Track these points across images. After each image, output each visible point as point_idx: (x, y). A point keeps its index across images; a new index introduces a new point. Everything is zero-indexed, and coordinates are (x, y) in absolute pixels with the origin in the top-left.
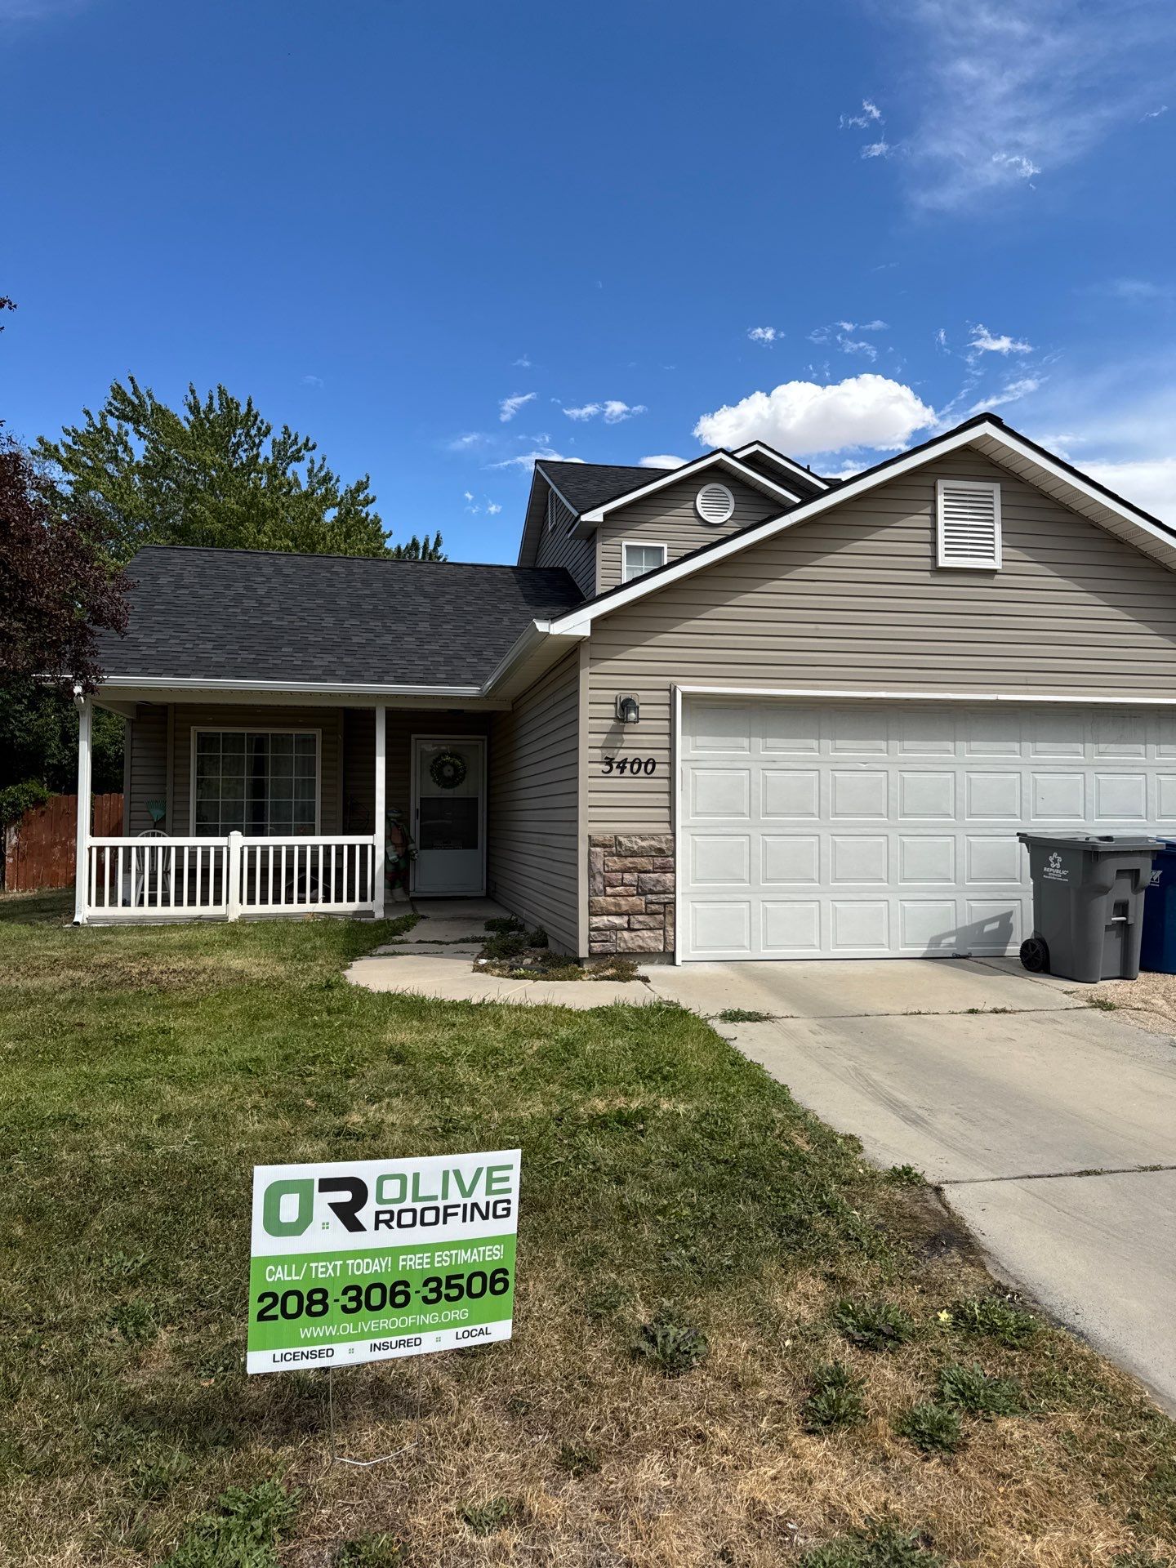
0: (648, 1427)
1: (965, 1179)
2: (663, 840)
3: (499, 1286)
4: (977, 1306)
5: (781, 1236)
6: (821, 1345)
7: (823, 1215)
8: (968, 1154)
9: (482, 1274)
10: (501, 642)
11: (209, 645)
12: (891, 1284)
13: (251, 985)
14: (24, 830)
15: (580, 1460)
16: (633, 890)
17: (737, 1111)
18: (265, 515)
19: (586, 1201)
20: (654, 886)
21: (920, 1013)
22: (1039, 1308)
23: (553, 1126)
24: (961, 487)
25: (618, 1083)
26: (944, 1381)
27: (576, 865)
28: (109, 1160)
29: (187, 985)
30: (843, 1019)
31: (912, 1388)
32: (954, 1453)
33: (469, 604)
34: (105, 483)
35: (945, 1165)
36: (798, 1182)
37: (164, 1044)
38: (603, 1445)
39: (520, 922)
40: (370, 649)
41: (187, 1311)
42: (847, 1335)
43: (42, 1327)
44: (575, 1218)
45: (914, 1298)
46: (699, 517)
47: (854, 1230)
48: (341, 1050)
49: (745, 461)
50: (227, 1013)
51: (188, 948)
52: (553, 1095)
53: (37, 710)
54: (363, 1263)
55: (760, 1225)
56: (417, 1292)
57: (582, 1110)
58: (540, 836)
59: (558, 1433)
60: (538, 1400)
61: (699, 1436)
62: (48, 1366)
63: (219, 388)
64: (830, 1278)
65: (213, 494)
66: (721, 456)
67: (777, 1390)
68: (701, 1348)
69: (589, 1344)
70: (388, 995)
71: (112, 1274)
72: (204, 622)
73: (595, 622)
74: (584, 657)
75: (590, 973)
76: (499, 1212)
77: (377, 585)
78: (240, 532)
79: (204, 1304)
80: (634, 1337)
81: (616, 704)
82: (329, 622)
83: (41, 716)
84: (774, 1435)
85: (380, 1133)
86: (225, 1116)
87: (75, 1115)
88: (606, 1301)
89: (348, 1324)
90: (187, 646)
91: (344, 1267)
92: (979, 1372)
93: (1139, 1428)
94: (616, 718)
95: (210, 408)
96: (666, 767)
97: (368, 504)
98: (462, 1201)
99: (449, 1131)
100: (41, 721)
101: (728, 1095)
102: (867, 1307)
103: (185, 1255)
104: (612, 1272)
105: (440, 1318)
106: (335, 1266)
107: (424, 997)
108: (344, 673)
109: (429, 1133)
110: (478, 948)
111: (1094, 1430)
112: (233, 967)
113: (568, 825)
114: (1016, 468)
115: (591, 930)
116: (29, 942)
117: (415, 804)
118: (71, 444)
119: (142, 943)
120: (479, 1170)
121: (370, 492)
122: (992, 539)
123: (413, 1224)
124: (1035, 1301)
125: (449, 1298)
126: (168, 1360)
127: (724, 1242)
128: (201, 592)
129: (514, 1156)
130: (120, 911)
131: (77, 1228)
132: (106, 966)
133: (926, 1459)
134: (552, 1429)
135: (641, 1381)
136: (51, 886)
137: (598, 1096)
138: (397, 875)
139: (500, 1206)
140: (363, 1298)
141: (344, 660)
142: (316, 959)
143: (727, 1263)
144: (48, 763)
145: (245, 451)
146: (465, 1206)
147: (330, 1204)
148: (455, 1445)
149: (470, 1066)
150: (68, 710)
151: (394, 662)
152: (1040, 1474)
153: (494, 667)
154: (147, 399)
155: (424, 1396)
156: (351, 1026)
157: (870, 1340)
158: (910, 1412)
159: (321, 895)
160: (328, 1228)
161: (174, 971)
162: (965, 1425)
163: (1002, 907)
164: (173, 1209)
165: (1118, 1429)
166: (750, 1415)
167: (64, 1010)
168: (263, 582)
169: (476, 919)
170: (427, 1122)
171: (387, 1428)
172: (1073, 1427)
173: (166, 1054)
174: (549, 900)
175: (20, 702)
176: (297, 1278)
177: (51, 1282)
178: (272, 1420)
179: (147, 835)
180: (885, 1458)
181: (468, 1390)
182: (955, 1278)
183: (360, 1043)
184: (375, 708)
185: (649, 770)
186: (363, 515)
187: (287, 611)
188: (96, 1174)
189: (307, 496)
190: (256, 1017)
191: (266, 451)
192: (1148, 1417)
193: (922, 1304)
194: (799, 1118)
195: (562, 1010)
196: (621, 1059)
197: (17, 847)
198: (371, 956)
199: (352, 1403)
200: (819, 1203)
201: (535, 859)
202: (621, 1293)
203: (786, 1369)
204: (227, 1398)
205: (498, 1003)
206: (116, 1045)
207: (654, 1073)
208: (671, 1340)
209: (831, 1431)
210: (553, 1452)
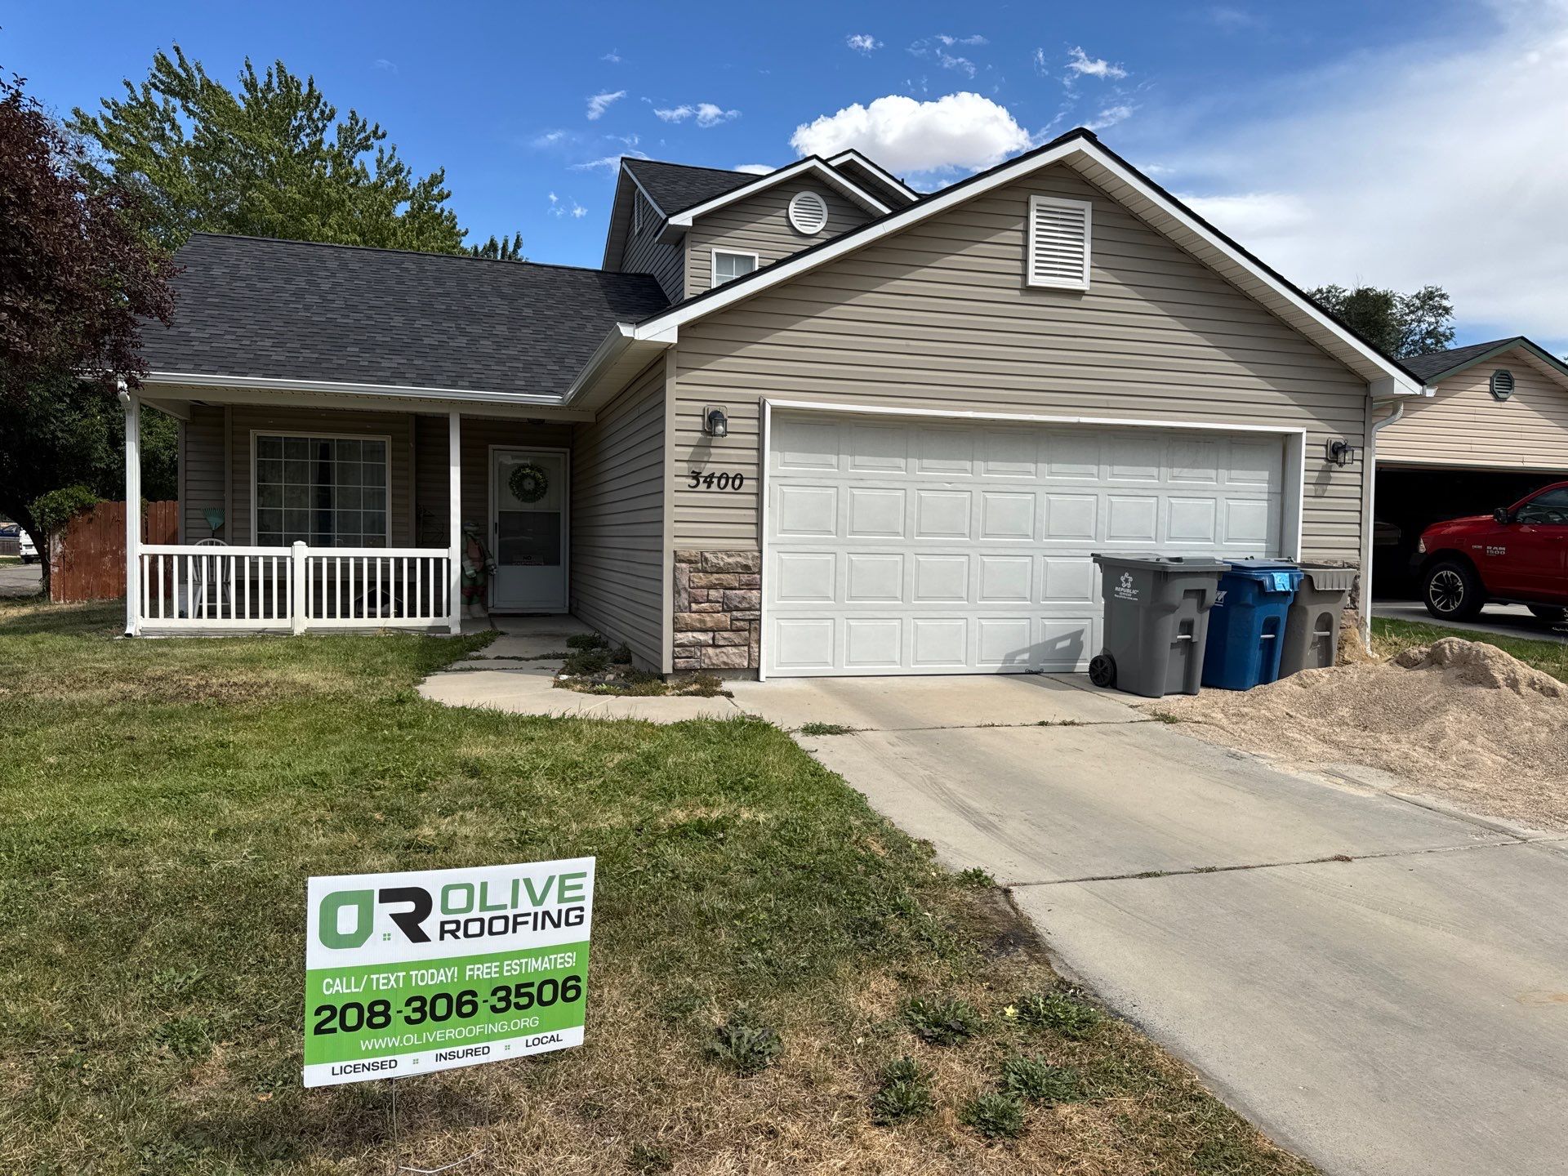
0: (721, 1125)
1: (1033, 881)
2: (750, 557)
3: (571, 994)
4: (1041, 1000)
5: (855, 937)
6: (892, 1042)
7: (896, 917)
8: (1035, 858)
9: (553, 982)
10: (585, 350)
11: (268, 343)
12: (960, 982)
13: (317, 699)
14: (69, 537)
15: (652, 1159)
16: (718, 606)
17: (816, 818)
18: (330, 206)
19: (664, 908)
20: (740, 602)
21: (993, 725)
22: (1100, 1001)
23: (632, 836)
24: (1055, 204)
25: (699, 794)
26: (1009, 1072)
27: (661, 581)
28: (161, 876)
29: (249, 698)
30: (920, 731)
31: (978, 1079)
32: (1016, 1138)
33: (550, 308)
34: (151, 165)
35: (1014, 868)
36: (874, 886)
37: (223, 757)
38: (675, 1144)
39: (604, 639)
40: (442, 351)
41: (244, 1027)
42: (918, 1031)
43: (84, 1046)
44: (652, 925)
45: (982, 995)
46: (791, 226)
47: (926, 931)
48: (412, 764)
49: (837, 170)
50: (291, 726)
51: (250, 661)
52: (633, 806)
53: (81, 409)
54: (427, 974)
55: (835, 928)
56: (485, 1001)
57: (662, 820)
58: (626, 552)
59: (630, 1134)
60: (610, 1103)
61: (770, 1132)
62: (91, 1085)
63: (278, 64)
64: (902, 977)
65: (273, 181)
66: (814, 162)
67: (848, 1085)
68: (775, 1048)
69: (663, 1047)
70: (464, 711)
71: (163, 991)
72: (262, 317)
73: (682, 329)
74: (670, 366)
75: (673, 688)
76: (572, 919)
77: (451, 284)
78: (303, 224)
79: (263, 1018)
80: (708, 1039)
81: (703, 416)
82: (398, 321)
83: (85, 416)
84: (844, 1128)
85: (452, 845)
86: (288, 830)
87: (123, 830)
88: (681, 1005)
89: (412, 1035)
90: (243, 343)
91: (408, 978)
92: (1042, 1062)
93: (1189, 1110)
94: (704, 431)
95: (269, 84)
96: (754, 483)
97: (442, 199)
98: (532, 909)
99: (525, 842)
100: (86, 422)
101: (808, 804)
102: (937, 1005)
103: (242, 971)
104: (688, 976)
105: (509, 1026)
106: (398, 977)
107: (501, 712)
108: (414, 376)
109: (504, 845)
110: (559, 664)
111: (1148, 1113)
112: (299, 680)
113: (652, 540)
114: (1108, 187)
115: (675, 646)
116: (76, 654)
117: (493, 518)
118: (112, 118)
119: (201, 656)
120: (551, 879)
121: (445, 186)
122: (1081, 259)
123: (481, 934)
124: (1096, 995)
125: (518, 1006)
126: (223, 1076)
127: (801, 943)
128: (259, 285)
129: (588, 864)
130: (176, 623)
131: (125, 945)
132: (160, 679)
133: (990, 1146)
134: (624, 1131)
135: (714, 1081)
136: (102, 598)
137: (679, 806)
138: (474, 590)
139: (572, 914)
140: (427, 1009)
141: (415, 362)
142: (387, 673)
143: (802, 965)
144: (95, 467)
145: (308, 135)
146: (536, 914)
147: (391, 915)
148: (525, 1150)
149: (548, 779)
150: (116, 411)
151: (469, 366)
152: (1097, 1155)
153: (576, 375)
154: (196, 73)
155: (493, 1103)
156: (423, 740)
157: (940, 1035)
158: (975, 1102)
159: (392, 609)
160: (389, 939)
161: (235, 684)
162: (1027, 1112)
163: (1073, 626)
164: (230, 924)
165: (1170, 1111)
166: (820, 1109)
167: (113, 723)
168: (327, 277)
169: (558, 636)
170: (501, 835)
171: (455, 1136)
172: (1129, 1111)
173: (224, 768)
174: (632, 616)
175: (61, 400)
176: (357, 990)
177: (95, 1001)
178: (334, 1132)
179: (205, 544)
180: (951, 1146)
181: (539, 1096)
182: (1022, 976)
183: (433, 757)
184: (448, 414)
185: (736, 486)
186: (438, 211)
187: (353, 308)
188: (146, 891)
189: (376, 188)
190: (322, 731)
191: (330, 137)
192: (1197, 1099)
193: (990, 1001)
194: (875, 825)
195: (644, 724)
196: (702, 772)
197: (63, 556)
198: (446, 671)
199: (418, 1112)
200: (893, 905)
201: (620, 575)
202: (697, 997)
203: (858, 1066)
204: (286, 1112)
205: (578, 718)
206: (170, 760)
207: (735, 784)
208: (745, 1041)
209: (900, 1123)
210: (624, 1152)
